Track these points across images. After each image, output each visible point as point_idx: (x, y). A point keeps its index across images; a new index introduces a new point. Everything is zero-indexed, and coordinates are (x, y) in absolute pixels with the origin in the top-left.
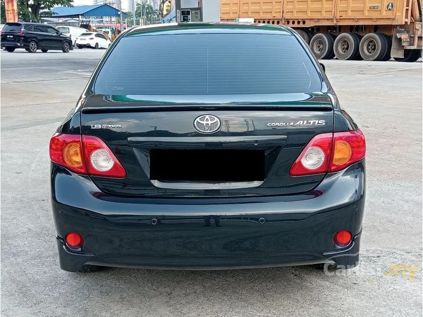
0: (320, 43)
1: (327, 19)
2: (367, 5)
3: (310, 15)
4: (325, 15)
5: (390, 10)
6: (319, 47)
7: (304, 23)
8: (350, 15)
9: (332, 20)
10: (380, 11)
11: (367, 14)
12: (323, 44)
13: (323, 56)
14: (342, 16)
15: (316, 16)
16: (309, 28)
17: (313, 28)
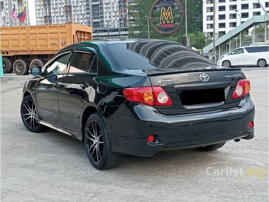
0: (19, 66)
1: (24, 51)
2: (49, 42)
3: (11, 48)
4: (21, 48)
5: (64, 45)
6: (19, 68)
7: (7, 53)
8: (39, 48)
9: (26, 51)
10: (58, 46)
11: (49, 48)
12: (22, 66)
13: (23, 73)
14: (33, 49)
15: (16, 49)
16: (11, 56)
17: (13, 56)
